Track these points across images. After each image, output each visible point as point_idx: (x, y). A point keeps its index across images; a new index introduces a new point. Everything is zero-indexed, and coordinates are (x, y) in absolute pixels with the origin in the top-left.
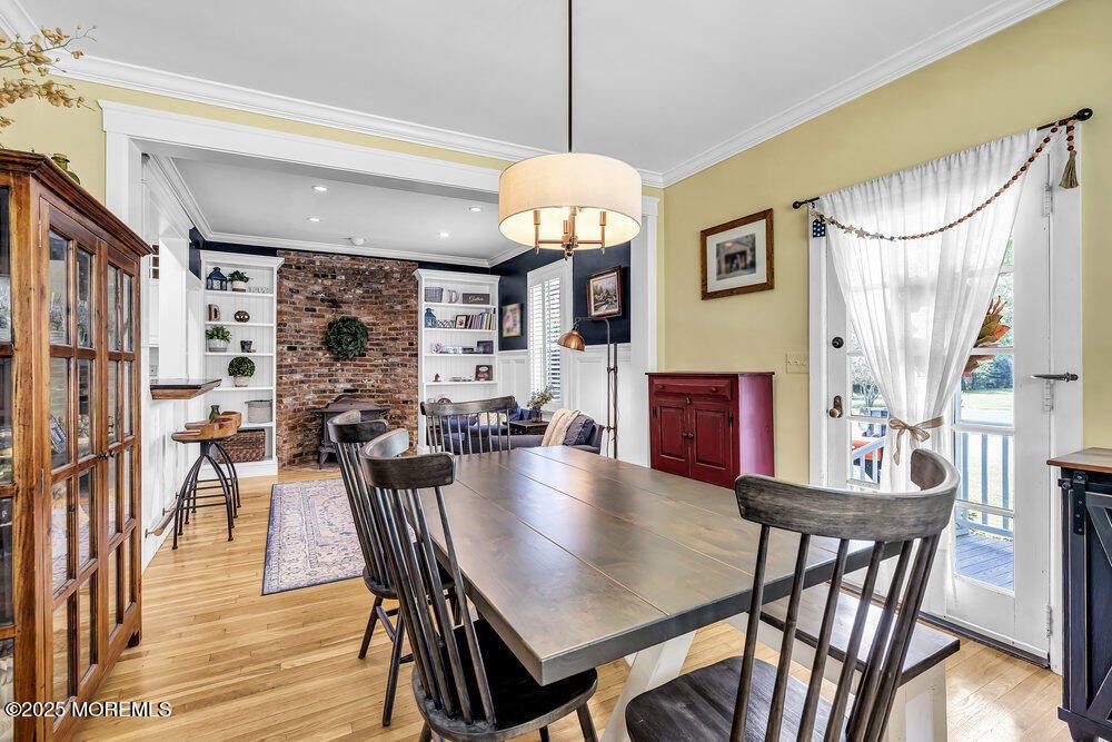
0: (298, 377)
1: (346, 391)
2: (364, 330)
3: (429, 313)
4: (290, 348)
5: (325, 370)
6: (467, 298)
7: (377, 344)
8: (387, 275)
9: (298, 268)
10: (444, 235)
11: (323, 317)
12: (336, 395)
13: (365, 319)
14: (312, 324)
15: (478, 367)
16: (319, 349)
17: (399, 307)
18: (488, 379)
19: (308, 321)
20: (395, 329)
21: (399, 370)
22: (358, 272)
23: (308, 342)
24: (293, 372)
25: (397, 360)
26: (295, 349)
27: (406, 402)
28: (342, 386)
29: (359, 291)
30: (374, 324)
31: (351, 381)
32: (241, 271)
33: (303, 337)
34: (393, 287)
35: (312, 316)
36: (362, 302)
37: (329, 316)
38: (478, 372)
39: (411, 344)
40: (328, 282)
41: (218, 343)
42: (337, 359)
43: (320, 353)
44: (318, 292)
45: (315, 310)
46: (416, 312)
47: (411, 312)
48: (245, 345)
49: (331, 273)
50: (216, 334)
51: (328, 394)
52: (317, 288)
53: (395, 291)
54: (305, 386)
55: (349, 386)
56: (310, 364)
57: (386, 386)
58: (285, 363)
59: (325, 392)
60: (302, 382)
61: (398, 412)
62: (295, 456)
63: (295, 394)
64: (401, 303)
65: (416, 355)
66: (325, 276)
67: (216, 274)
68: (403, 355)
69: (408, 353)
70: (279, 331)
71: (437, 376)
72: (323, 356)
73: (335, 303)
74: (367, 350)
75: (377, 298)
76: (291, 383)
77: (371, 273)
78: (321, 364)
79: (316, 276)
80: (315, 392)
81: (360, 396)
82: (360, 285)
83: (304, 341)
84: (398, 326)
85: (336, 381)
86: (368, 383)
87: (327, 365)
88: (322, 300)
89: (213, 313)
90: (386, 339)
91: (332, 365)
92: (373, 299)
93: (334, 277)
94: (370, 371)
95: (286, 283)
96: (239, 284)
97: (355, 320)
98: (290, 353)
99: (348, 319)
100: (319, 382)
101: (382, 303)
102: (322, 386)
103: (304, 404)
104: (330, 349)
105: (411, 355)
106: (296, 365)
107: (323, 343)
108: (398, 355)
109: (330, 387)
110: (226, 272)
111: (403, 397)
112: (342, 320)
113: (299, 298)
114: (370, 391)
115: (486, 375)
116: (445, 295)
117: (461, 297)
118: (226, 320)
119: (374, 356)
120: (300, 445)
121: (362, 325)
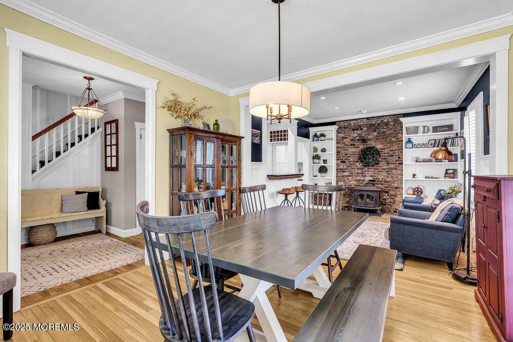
0: (346, 174)
1: (370, 181)
2: (378, 152)
3: (409, 141)
4: (341, 162)
5: (360, 171)
6: (435, 129)
7: (385, 159)
8: (387, 124)
9: (345, 128)
10: (402, 99)
11: (359, 147)
12: (365, 183)
13: (379, 146)
14: (354, 151)
15: (447, 170)
16: (357, 162)
17: (394, 139)
18: (453, 178)
19: (351, 150)
20: (392, 150)
21: (394, 171)
22: (372, 125)
23: (351, 159)
24: (344, 172)
25: (393, 166)
26: (345, 162)
27: (397, 188)
28: (368, 178)
29: (375, 134)
30: (383, 149)
31: (372, 176)
32: (323, 133)
33: (349, 157)
34: (391, 129)
35: (354, 147)
36: (377, 139)
37: (362, 147)
38: (446, 173)
39: (399, 158)
40: (359, 132)
41: (316, 161)
42: (365, 166)
43: (357, 164)
44: (356, 137)
45: (355, 145)
46: (402, 141)
47: (399, 141)
48: (325, 161)
49: (359, 128)
50: (316, 157)
51: (361, 182)
52: (355, 135)
53: (392, 131)
54: (350, 178)
55: (371, 179)
56: (353, 168)
57: (388, 179)
58: (340, 168)
59: (360, 181)
60: (348, 176)
61: (394, 193)
62: (345, 207)
63: (345, 181)
64: (395, 137)
65: (402, 164)
66: (357, 129)
67: (316, 135)
68: (396, 163)
69: (398, 162)
70: (337, 155)
71: (414, 175)
72: (359, 165)
73: (364, 141)
74: (379, 161)
75: (384, 136)
76: (343, 176)
77: (378, 124)
78: (358, 169)
79: (354, 130)
80: (355, 181)
81: (376, 184)
82: (375, 131)
83: (349, 158)
84: (394, 149)
85: (365, 176)
86: (380, 177)
87: (360, 169)
88: (358, 140)
89: (315, 149)
90: (388, 156)
91: (363, 169)
92: (382, 137)
93: (361, 129)
94: (382, 172)
95: (340, 135)
96: (322, 138)
97: (374, 147)
98: (342, 164)
99: (370, 147)
100: (357, 176)
101: (386, 138)
102: (358, 178)
103: (349, 185)
104: (362, 162)
105: (399, 164)
106: (346, 169)
107: (359, 159)
108: (394, 164)
109: (362, 178)
110: (318, 134)
111: (396, 185)
112: (367, 148)
113: (347, 141)
114: (381, 181)
115: (452, 175)
116: (421, 129)
117: (431, 129)
118: (319, 153)
119: (383, 165)
120: (347, 203)
121: (377, 149)
